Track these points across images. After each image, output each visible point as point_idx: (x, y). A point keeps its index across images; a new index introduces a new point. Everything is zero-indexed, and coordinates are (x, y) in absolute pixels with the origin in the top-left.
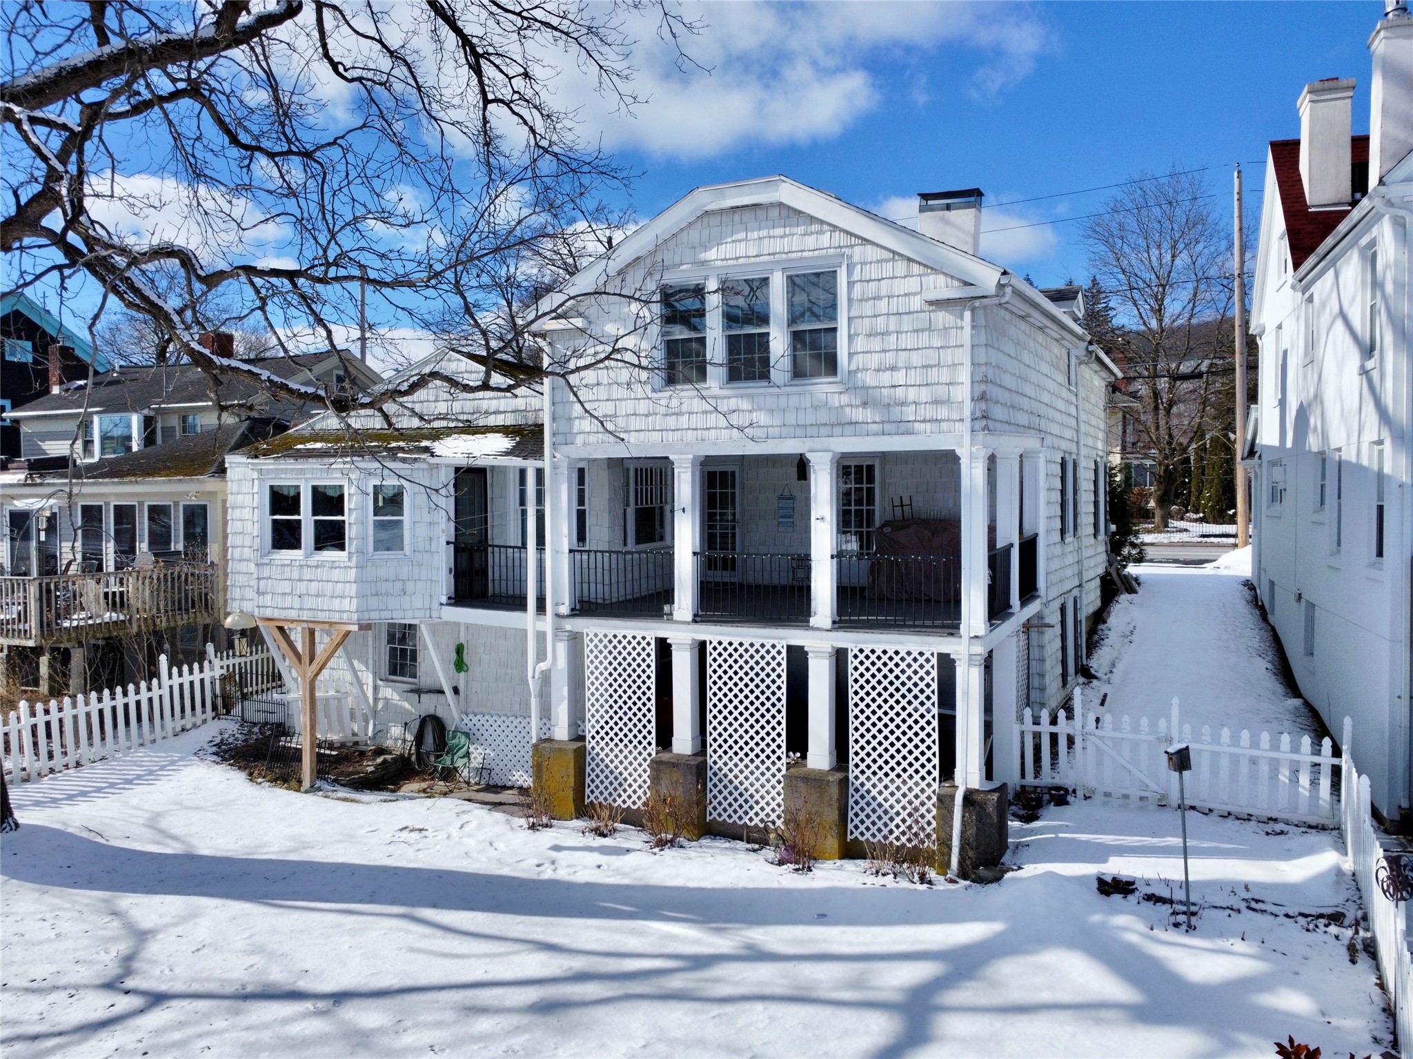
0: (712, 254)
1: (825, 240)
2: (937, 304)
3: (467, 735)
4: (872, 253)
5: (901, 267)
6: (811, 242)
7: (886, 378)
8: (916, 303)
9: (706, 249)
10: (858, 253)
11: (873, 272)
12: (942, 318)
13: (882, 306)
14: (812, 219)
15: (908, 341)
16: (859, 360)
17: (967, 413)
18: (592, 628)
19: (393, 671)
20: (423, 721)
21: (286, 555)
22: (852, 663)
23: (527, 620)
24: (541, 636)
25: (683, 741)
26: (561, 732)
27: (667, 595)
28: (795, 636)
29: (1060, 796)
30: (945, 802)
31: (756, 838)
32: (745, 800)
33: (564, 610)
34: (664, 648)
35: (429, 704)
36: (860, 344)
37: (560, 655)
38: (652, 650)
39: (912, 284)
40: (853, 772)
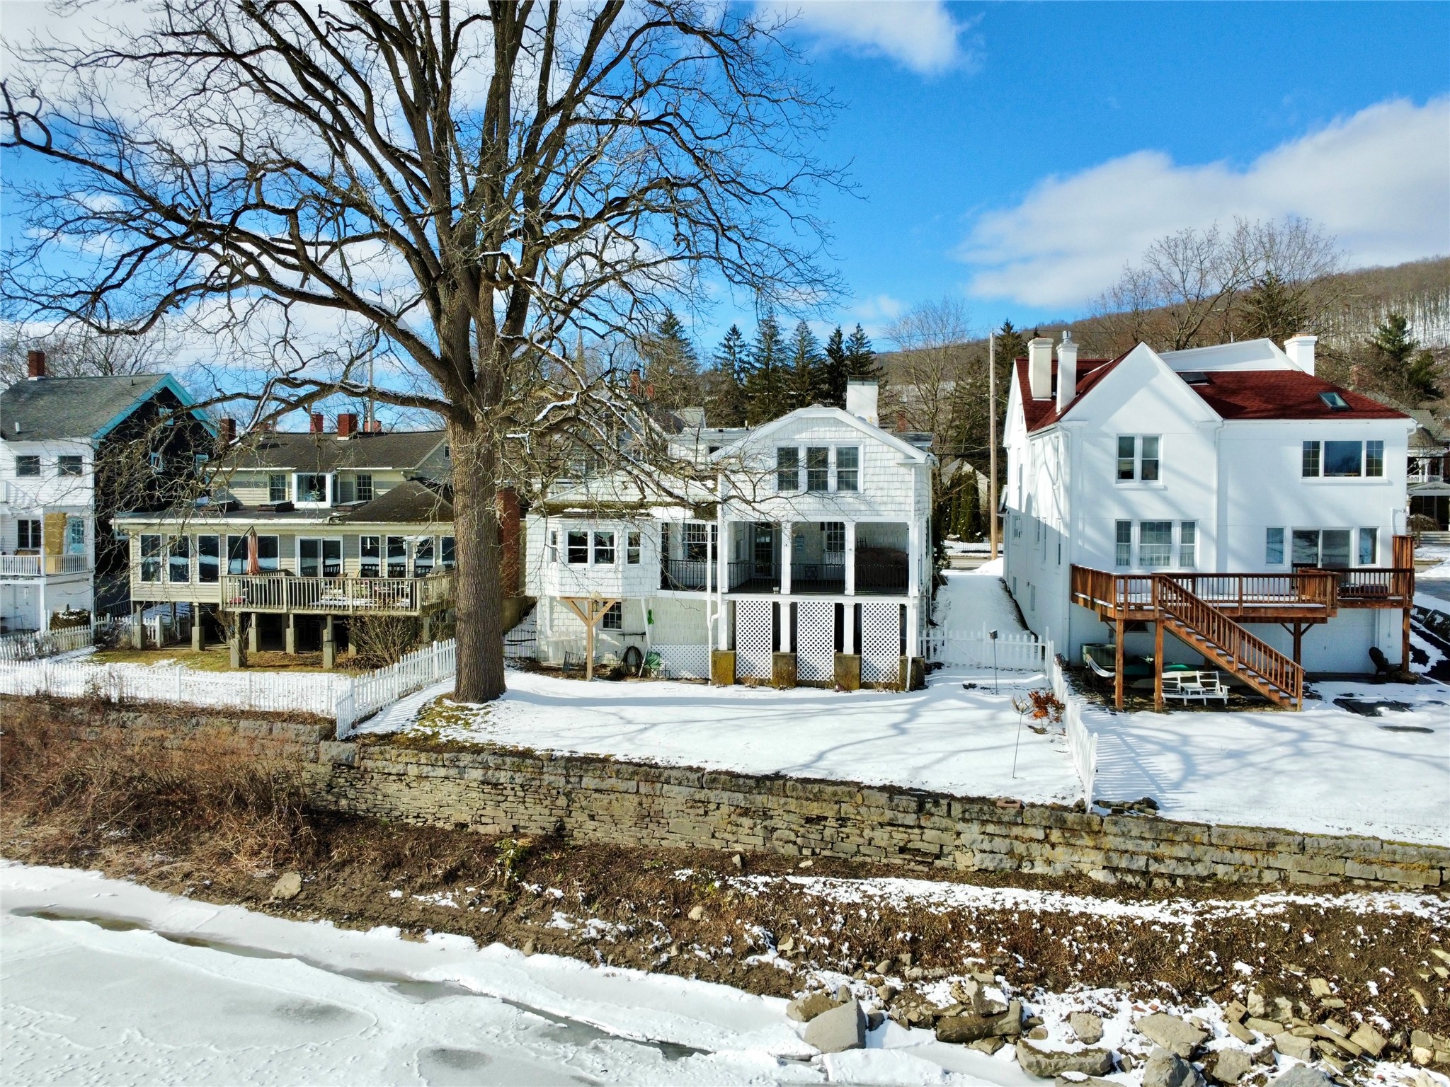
0: (803, 435)
1: (854, 434)
2: (901, 465)
3: (658, 654)
4: (874, 442)
5: (886, 448)
6: (848, 434)
7: (879, 493)
8: (892, 463)
9: (800, 432)
10: (868, 441)
11: (874, 449)
12: (903, 470)
13: (878, 463)
14: (848, 426)
15: (888, 478)
16: (868, 485)
17: (912, 509)
18: (740, 598)
19: (606, 625)
20: (629, 649)
21: (578, 566)
22: (863, 609)
23: (707, 596)
24: (714, 604)
25: (785, 647)
26: (723, 645)
27: (778, 583)
28: (838, 599)
29: (939, 666)
30: (903, 663)
31: (821, 685)
32: (815, 670)
33: (726, 590)
34: (776, 607)
35: (631, 641)
36: (868, 478)
37: (723, 613)
38: (771, 607)
39: (890, 456)
40: (864, 654)
